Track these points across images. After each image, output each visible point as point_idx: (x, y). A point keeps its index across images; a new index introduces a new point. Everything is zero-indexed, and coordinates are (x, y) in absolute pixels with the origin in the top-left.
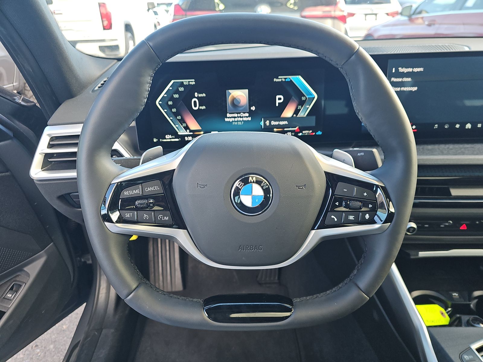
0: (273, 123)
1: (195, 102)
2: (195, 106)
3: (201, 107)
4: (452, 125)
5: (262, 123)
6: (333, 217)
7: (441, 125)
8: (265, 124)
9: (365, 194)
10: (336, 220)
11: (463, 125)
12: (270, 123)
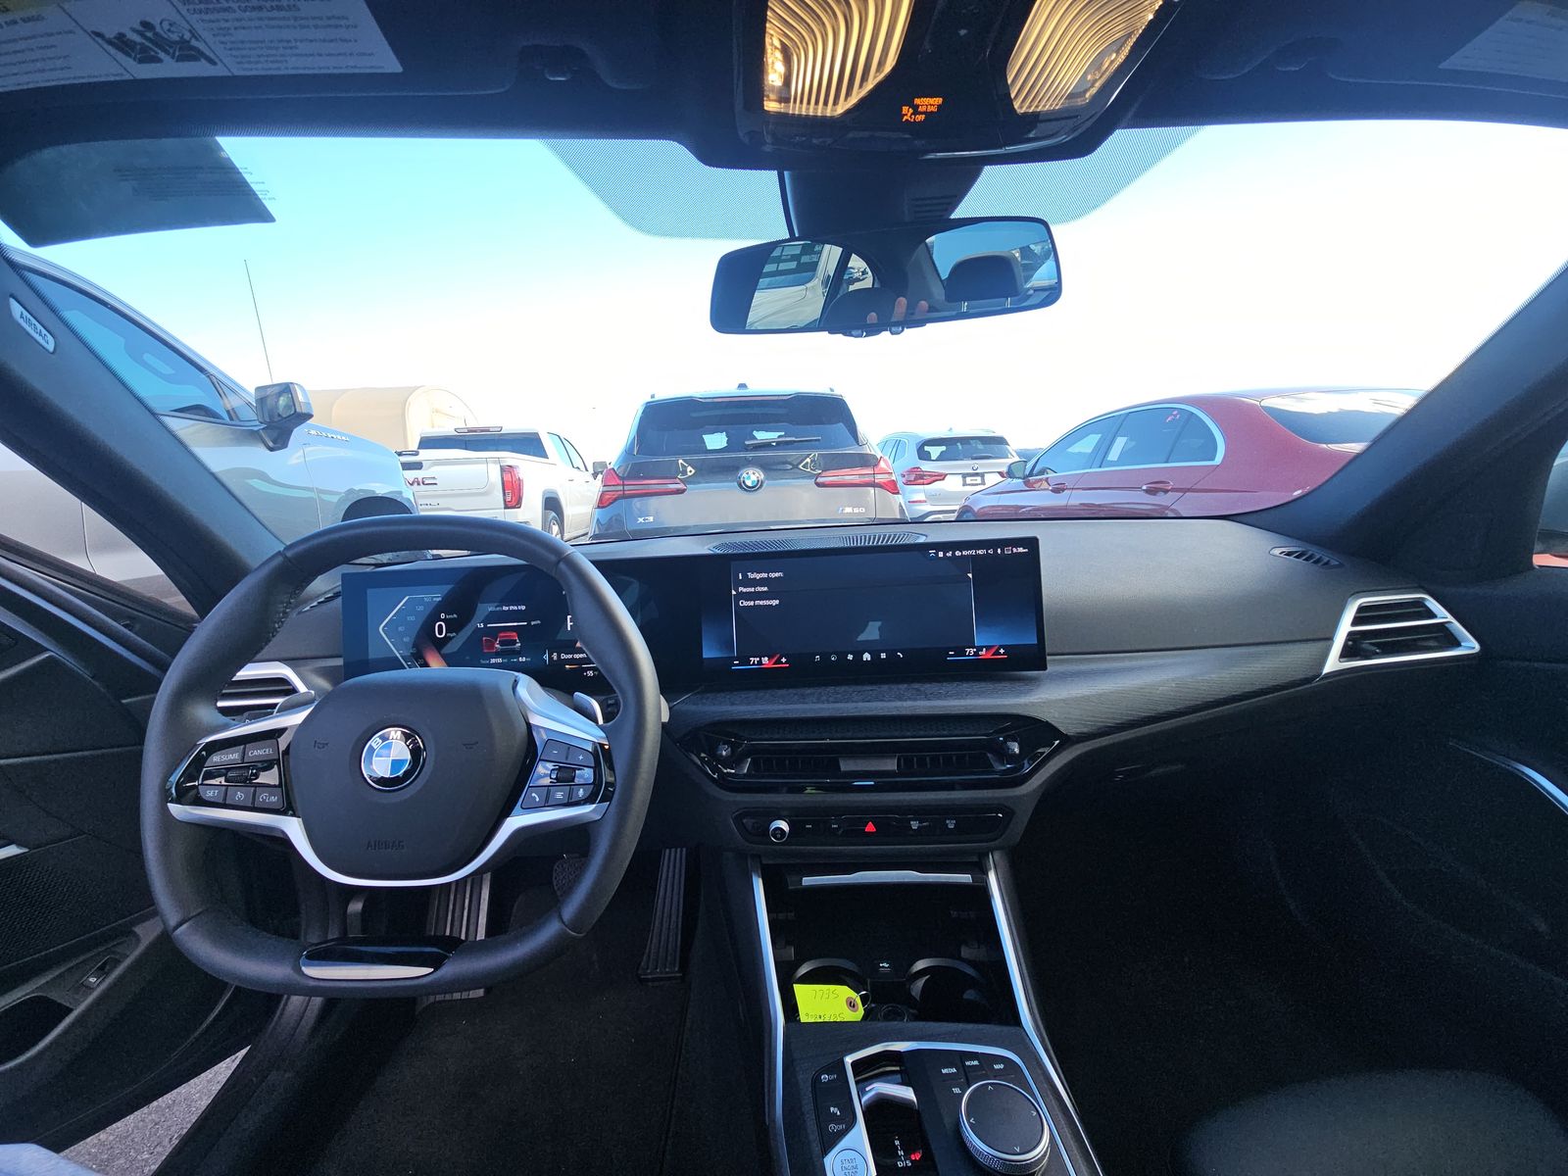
0: (564, 656)
1: (440, 627)
2: (440, 633)
3: (448, 635)
4: (842, 655)
5: (546, 657)
6: (534, 795)
7: (825, 656)
8: (550, 658)
9: (581, 757)
10: (537, 800)
11: (858, 655)
12: (559, 656)
